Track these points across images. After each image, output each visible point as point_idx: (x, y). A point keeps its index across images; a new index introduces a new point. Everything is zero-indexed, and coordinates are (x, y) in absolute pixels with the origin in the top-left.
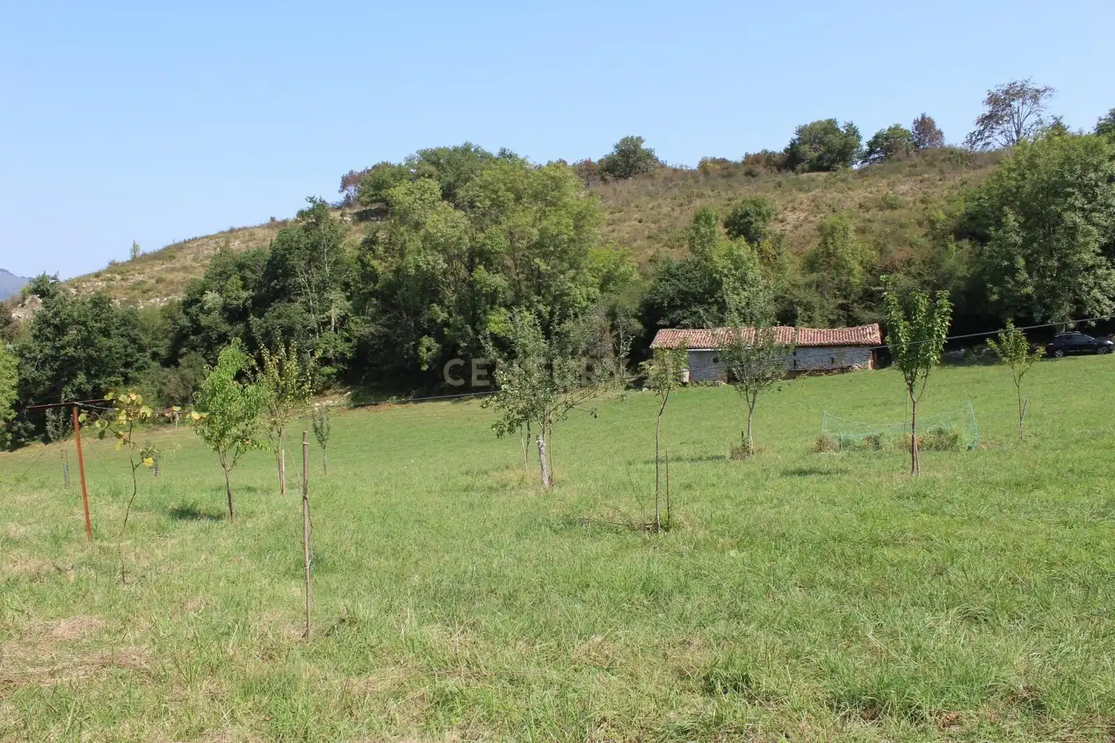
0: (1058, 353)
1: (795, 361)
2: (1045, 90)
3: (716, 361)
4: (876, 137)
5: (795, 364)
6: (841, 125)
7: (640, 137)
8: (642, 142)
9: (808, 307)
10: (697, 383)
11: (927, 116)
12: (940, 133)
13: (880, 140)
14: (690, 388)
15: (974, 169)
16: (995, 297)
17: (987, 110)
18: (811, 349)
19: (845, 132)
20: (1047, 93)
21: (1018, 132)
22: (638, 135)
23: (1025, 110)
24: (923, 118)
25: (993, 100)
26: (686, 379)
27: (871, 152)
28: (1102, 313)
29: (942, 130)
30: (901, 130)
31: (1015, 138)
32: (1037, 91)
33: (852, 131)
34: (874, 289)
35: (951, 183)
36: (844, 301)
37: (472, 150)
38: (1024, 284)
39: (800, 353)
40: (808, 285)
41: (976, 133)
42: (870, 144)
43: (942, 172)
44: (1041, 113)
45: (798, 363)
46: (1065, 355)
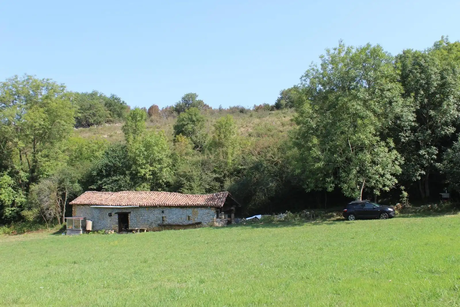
0: (351, 217)
1: (163, 217)
3: (110, 215)
5: (163, 221)
8: (197, 96)
18: (174, 209)
26: (89, 227)
28: (384, 186)
37: (98, 95)
39: (167, 211)
46: (357, 218)
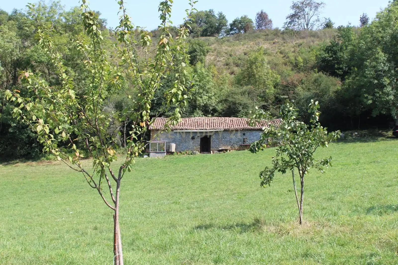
1: (244, 139)
2: (321, 4)
3: (193, 138)
4: (234, 22)
5: (244, 142)
6: (216, 14)
7: (99, 12)
9: (245, 106)
10: (180, 152)
11: (264, 11)
12: (270, 21)
13: (236, 23)
14: (176, 156)
15: (300, 38)
16: (370, 102)
17: (292, 12)
18: (254, 132)
19: (218, 17)
20: (322, 5)
21: (307, 25)
22: (98, 11)
23: (311, 13)
24: (262, 12)
25: (295, 6)
26: (173, 150)
27: (231, 29)
29: (272, 20)
30: (248, 19)
31: (306, 27)
32: (318, 4)
33: (222, 17)
34: (282, 97)
35: (291, 45)
36: (266, 104)
38: (388, 95)
39: (248, 134)
40: (243, 93)
41: (288, 23)
42: (231, 25)
43: (284, 39)
44: (319, 15)
45: (246, 140)
